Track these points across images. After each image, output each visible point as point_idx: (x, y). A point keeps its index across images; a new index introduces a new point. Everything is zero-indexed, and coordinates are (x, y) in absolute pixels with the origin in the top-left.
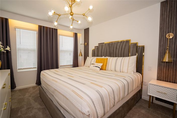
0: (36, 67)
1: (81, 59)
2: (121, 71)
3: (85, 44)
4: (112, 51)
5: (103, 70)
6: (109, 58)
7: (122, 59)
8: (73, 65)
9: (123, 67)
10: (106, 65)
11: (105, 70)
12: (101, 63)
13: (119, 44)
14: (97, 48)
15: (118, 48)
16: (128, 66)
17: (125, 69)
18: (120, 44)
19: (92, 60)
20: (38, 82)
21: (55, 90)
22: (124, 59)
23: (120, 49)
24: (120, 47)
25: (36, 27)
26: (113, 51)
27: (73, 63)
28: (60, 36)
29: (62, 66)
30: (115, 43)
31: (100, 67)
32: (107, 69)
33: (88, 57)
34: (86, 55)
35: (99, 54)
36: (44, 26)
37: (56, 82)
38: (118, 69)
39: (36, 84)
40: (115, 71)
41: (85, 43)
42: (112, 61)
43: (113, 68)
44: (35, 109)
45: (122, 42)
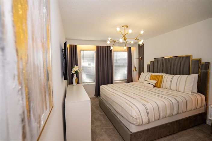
0: (95, 81)
1: (135, 74)
2: (177, 90)
3: (139, 59)
4: (169, 67)
5: (157, 87)
6: (164, 75)
7: (179, 77)
8: (127, 80)
9: (179, 86)
10: (161, 83)
11: (160, 87)
12: (155, 80)
13: (177, 60)
14: (153, 63)
15: (176, 64)
16: (185, 85)
17: (181, 89)
18: (179, 59)
19: (146, 76)
20: (96, 94)
21: (114, 101)
22: (181, 78)
23: (179, 66)
24: (178, 63)
25: (94, 47)
26: (171, 67)
27: (127, 77)
28: (114, 52)
29: (116, 81)
30: (172, 58)
31: (154, 85)
32: (162, 87)
33: (142, 73)
34: (141, 70)
35: (154, 70)
36: (100, 46)
37: (114, 95)
38: (173, 87)
39: (95, 96)
40: (171, 89)
41: (139, 57)
42: (167, 78)
43: (168, 86)
44: (98, 114)
45: (181, 58)
